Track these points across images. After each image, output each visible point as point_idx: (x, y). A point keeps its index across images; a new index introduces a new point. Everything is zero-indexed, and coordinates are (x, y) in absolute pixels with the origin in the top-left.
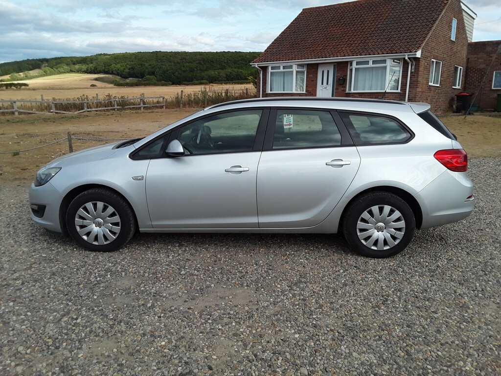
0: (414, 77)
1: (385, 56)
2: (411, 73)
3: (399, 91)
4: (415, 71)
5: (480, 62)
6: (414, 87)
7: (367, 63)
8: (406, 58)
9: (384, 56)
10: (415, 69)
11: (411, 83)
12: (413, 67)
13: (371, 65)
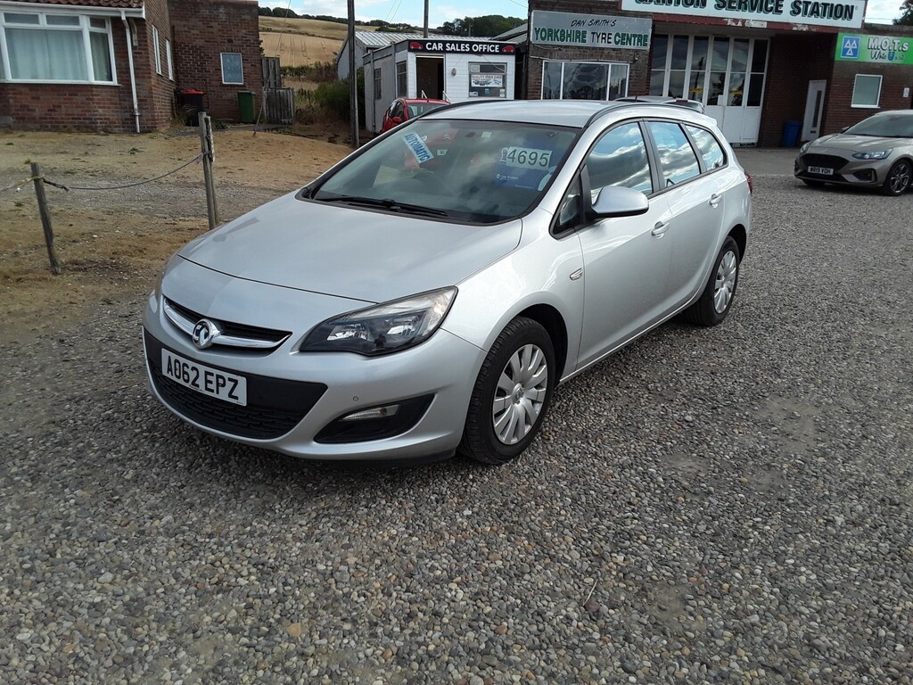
0: (141, 57)
1: (75, 9)
2: (132, 49)
3: (115, 82)
4: (140, 45)
5: (194, 34)
6: (144, 77)
7: (35, 19)
8: (124, 18)
9: (72, 9)
10: (139, 41)
11: (139, 69)
12: (135, 37)
13: (43, 23)
